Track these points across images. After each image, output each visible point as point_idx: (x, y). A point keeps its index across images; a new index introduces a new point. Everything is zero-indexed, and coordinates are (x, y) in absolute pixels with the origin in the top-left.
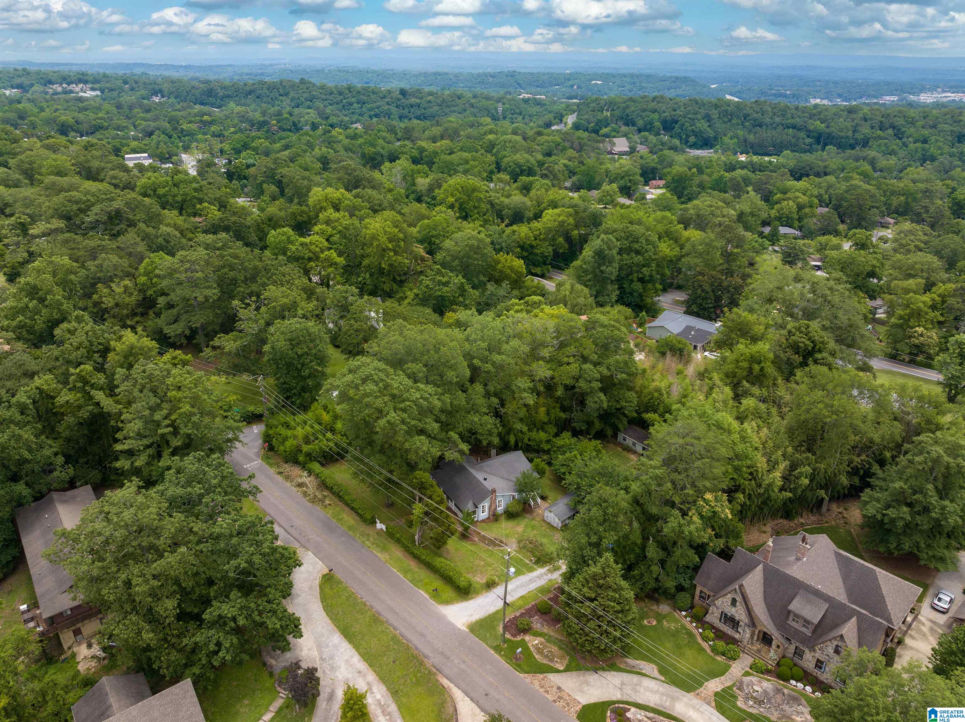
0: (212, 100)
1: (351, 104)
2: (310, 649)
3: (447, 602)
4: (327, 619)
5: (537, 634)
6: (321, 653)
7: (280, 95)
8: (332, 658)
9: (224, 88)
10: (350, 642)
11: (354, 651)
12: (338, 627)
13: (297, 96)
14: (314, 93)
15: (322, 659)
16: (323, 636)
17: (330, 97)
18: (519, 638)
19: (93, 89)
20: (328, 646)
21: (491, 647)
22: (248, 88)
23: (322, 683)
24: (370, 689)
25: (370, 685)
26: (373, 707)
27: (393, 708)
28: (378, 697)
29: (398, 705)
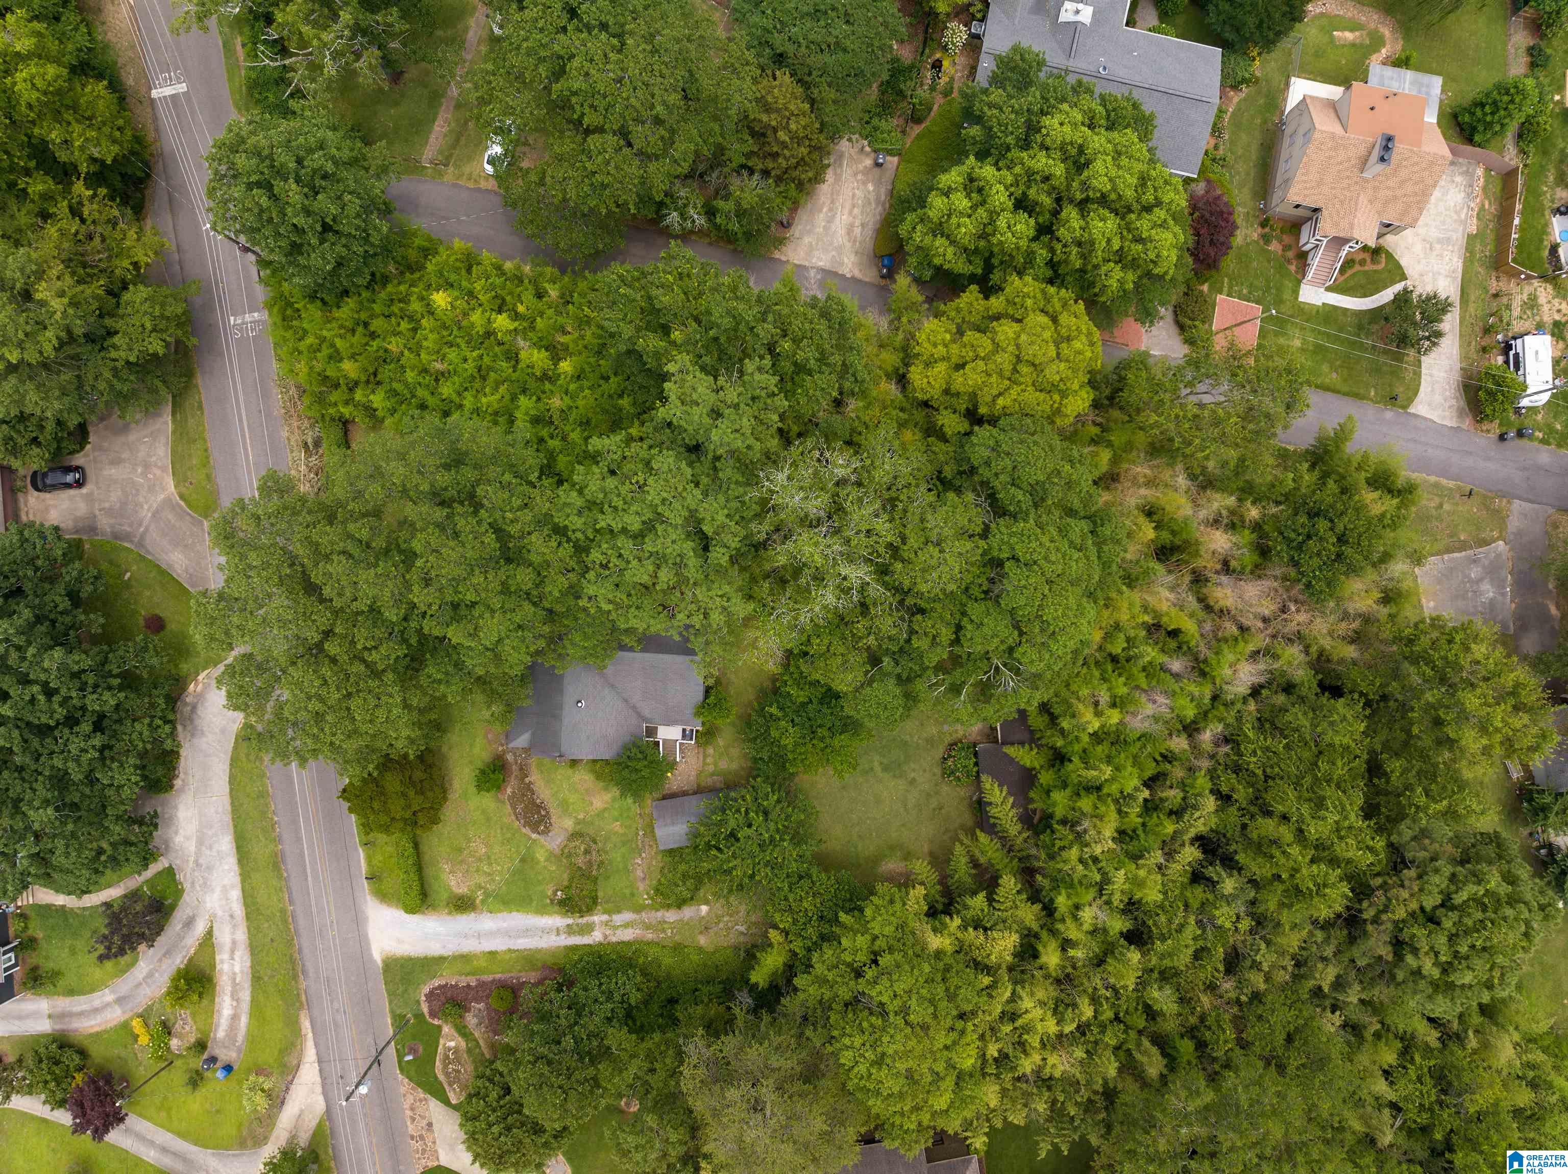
2: (187, 838)
3: (383, 896)
4: (227, 800)
5: (463, 1031)
6: (198, 853)
8: (209, 868)
10: (240, 861)
11: (237, 880)
12: (235, 826)
15: (197, 864)
16: (211, 827)
18: (436, 1022)
20: (211, 848)
21: (392, 1012)
23: (186, 897)
24: (232, 952)
25: (234, 942)
26: (225, 978)
27: (246, 995)
28: (237, 969)
29: (253, 997)
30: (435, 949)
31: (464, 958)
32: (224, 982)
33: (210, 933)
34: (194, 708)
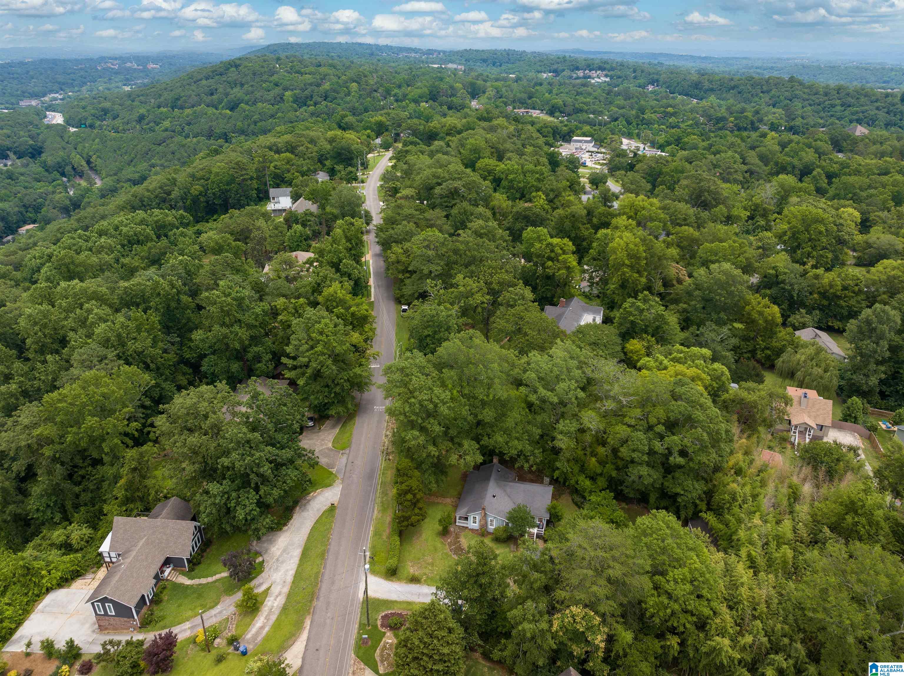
0: (697, 92)
1: (833, 106)
2: (279, 548)
3: (373, 572)
4: (306, 536)
6: (281, 554)
7: (762, 92)
8: (283, 562)
9: (710, 82)
12: (305, 545)
13: (777, 94)
14: (797, 92)
15: (277, 560)
16: (293, 546)
17: (813, 98)
18: (384, 630)
19: (606, 76)
20: (289, 554)
21: (360, 622)
22: (732, 84)
23: (263, 574)
24: (277, 596)
25: (280, 594)
26: (266, 608)
27: (274, 618)
28: (275, 605)
29: (277, 619)
30: (394, 597)
31: (409, 603)
32: (265, 610)
33: (268, 589)
34: (309, 501)
